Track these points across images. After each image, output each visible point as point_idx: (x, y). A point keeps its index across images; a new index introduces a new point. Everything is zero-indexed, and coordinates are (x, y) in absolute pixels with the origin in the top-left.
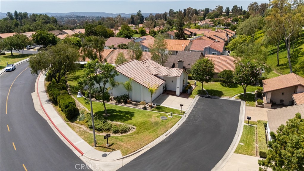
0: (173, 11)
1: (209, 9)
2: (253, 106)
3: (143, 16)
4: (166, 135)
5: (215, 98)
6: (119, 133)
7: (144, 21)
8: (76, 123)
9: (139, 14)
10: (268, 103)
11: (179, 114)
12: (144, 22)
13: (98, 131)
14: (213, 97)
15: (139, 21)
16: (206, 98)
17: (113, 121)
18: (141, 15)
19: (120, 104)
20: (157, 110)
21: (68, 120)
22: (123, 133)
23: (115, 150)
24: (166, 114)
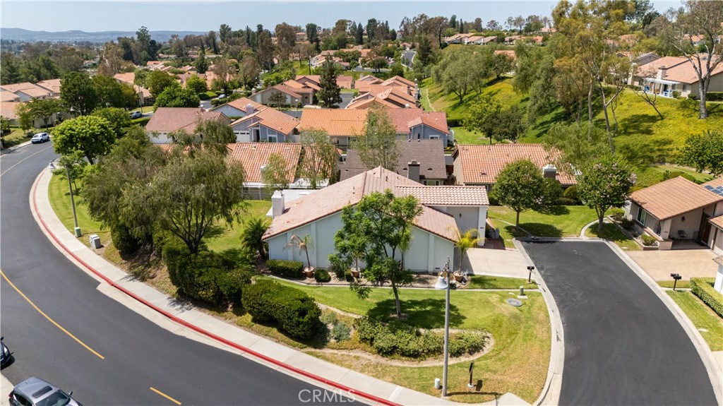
0: (230, 29)
1: (315, 26)
2: (635, 248)
3: (153, 42)
4: (558, 339)
5: (554, 242)
6: (466, 354)
7: (157, 55)
8: (333, 349)
9: (143, 35)
10: (665, 240)
11: (530, 288)
12: (159, 57)
13: (413, 359)
14: (546, 240)
15: (144, 54)
16: (536, 244)
17: (431, 328)
18: (149, 39)
19: (384, 284)
20: (480, 287)
21: (303, 343)
22: (474, 352)
23: (501, 394)
24: (508, 292)
